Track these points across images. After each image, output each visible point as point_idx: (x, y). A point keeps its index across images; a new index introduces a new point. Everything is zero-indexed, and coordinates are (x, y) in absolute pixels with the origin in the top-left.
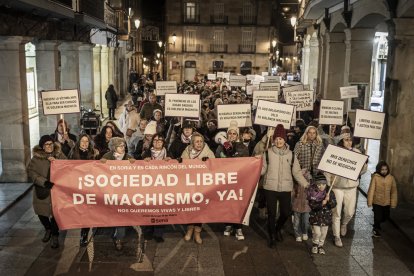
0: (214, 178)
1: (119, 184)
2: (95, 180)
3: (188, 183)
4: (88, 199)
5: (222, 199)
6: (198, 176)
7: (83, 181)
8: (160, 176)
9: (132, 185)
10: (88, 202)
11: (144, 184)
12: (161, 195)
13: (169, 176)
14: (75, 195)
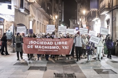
0: (61, 43)
1: (39, 43)
2: (33, 42)
3: (55, 44)
4: (31, 47)
5: (63, 48)
6: (58, 42)
7: (30, 42)
8: (48, 42)
9: (42, 44)
10: (31, 48)
11: (45, 44)
12: (48, 47)
13: (51, 42)
14: (28, 46)
